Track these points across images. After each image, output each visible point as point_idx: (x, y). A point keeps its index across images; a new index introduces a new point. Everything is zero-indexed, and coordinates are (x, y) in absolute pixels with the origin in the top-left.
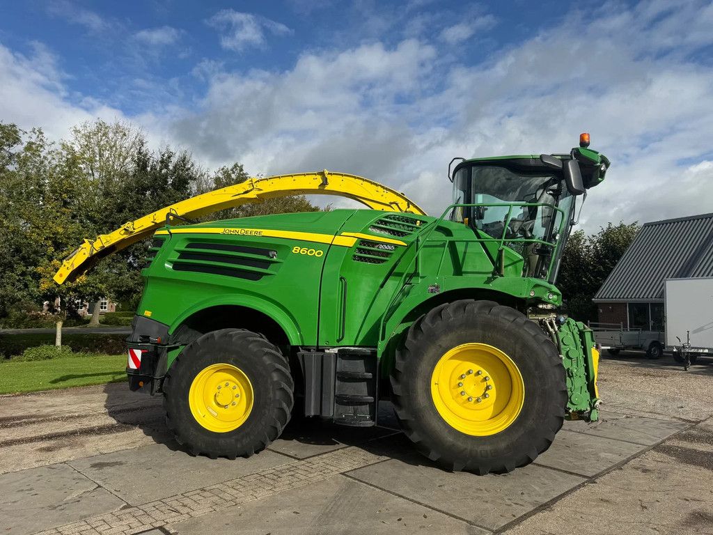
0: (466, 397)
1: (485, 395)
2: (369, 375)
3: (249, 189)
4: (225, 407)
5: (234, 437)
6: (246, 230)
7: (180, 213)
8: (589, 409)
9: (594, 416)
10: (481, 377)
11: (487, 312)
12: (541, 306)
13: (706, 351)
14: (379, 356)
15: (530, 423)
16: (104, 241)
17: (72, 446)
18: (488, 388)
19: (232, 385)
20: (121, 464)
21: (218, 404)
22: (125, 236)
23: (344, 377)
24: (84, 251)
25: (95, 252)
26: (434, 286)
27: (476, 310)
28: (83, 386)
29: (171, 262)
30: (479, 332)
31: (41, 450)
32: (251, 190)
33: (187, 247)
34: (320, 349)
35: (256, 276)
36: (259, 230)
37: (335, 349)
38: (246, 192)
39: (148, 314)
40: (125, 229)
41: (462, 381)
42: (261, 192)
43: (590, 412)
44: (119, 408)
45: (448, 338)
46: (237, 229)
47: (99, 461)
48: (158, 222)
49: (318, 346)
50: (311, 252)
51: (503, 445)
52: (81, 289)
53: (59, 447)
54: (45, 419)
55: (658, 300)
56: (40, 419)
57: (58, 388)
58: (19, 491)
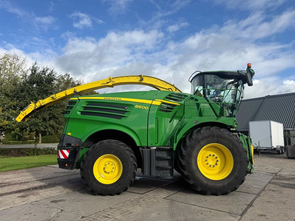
0: (209, 165)
1: (216, 164)
2: (169, 158)
3: (109, 81)
4: (108, 173)
5: (114, 186)
6: (114, 98)
7: (78, 91)
8: (250, 168)
9: (252, 171)
10: (214, 157)
11: (218, 131)
12: (231, 129)
13: (265, 148)
14: (174, 149)
15: (236, 174)
16: (41, 103)
17: (34, 194)
18: (217, 161)
19: (111, 163)
20: (64, 200)
21: (105, 172)
22: (52, 101)
23: (159, 159)
24: (31, 107)
25: (37, 108)
26: (196, 121)
27: (214, 130)
28: (15, 170)
29: (80, 111)
30: (216, 139)
31: (20, 197)
32: (110, 82)
33: (87, 105)
34: (148, 147)
35: (120, 117)
36: (120, 98)
37: (154, 147)
38: (108, 83)
39: (69, 134)
40: (52, 97)
41: (207, 159)
42: (114, 83)
43: (251, 170)
44: (41, 178)
45: (204, 141)
46: (110, 98)
47: (53, 200)
48: (67, 94)
49: (147, 146)
50: (143, 107)
51: (226, 183)
52: (5, 127)
53: (28, 195)
54: (9, 184)
55: (246, 130)
56: (7, 184)
57: (3, 171)
58: (25, 214)
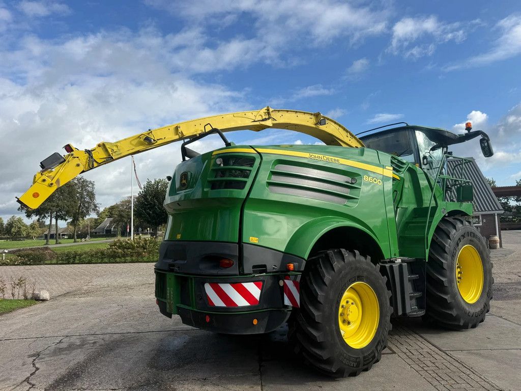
6: (327, 157)
14: (427, 260)
21: (344, 322)
22: (142, 148)
26: (444, 208)
29: (268, 183)
32: (268, 119)
35: (342, 199)
36: (336, 159)
37: (399, 259)
39: (254, 240)
42: (276, 122)
46: (320, 156)
50: (375, 181)
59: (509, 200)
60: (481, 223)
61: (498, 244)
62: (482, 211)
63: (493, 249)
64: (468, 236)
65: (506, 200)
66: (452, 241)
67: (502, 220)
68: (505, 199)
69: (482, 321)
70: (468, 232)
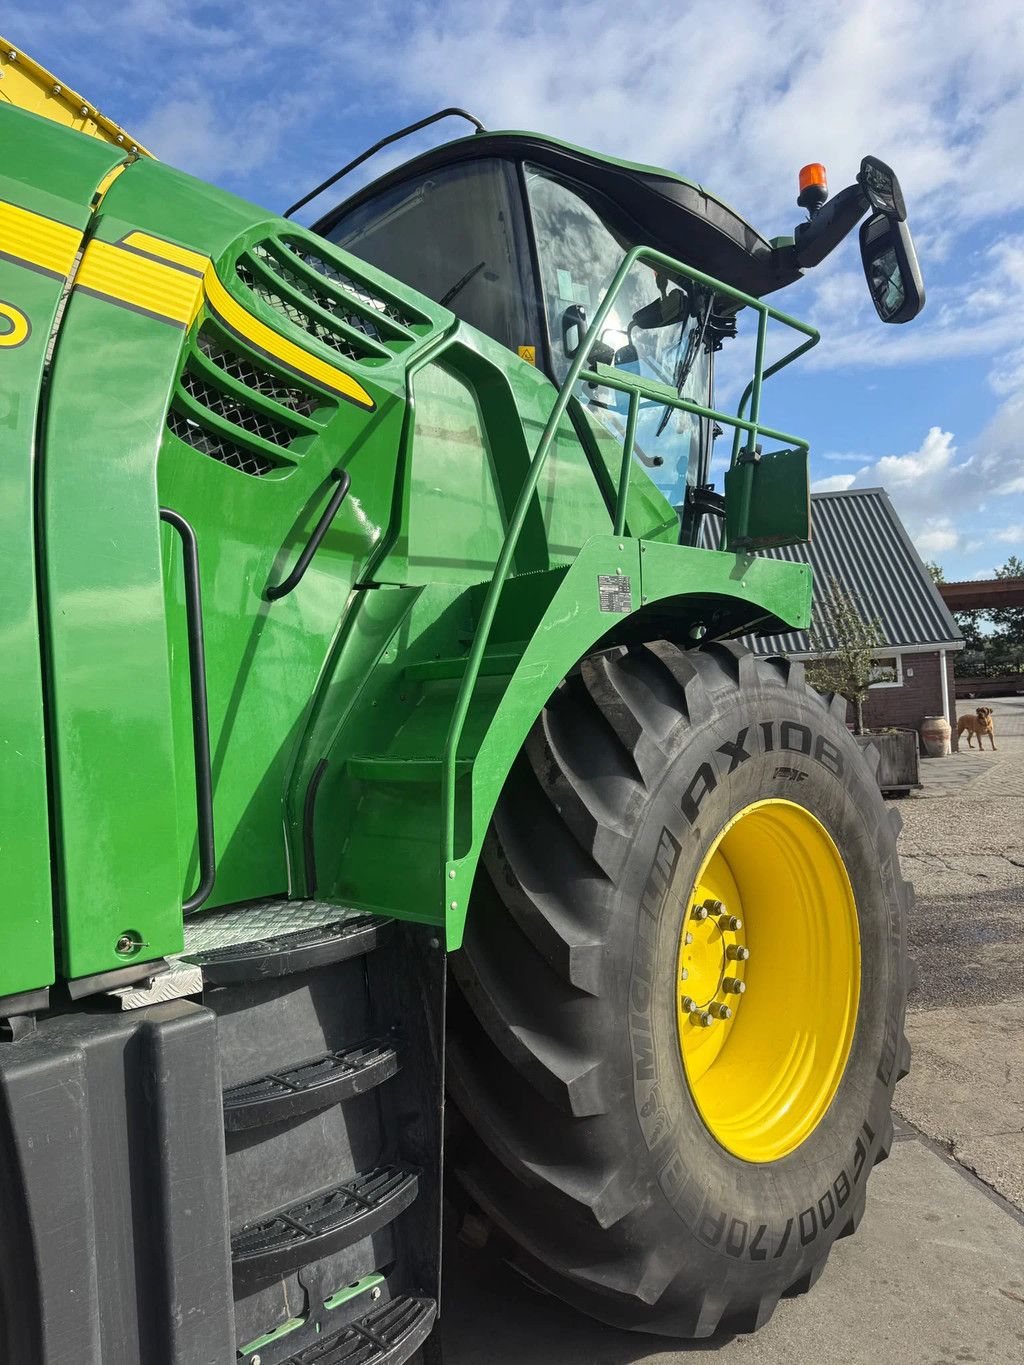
26: (615, 580)
37: (179, 973)
49: (63, 983)
59: (978, 620)
60: (900, 678)
61: (948, 743)
62: (904, 642)
63: (934, 755)
64: (769, 747)
65: (969, 620)
66: (653, 786)
67: (960, 670)
68: (966, 615)
69: (849, 1229)
70: (767, 727)
